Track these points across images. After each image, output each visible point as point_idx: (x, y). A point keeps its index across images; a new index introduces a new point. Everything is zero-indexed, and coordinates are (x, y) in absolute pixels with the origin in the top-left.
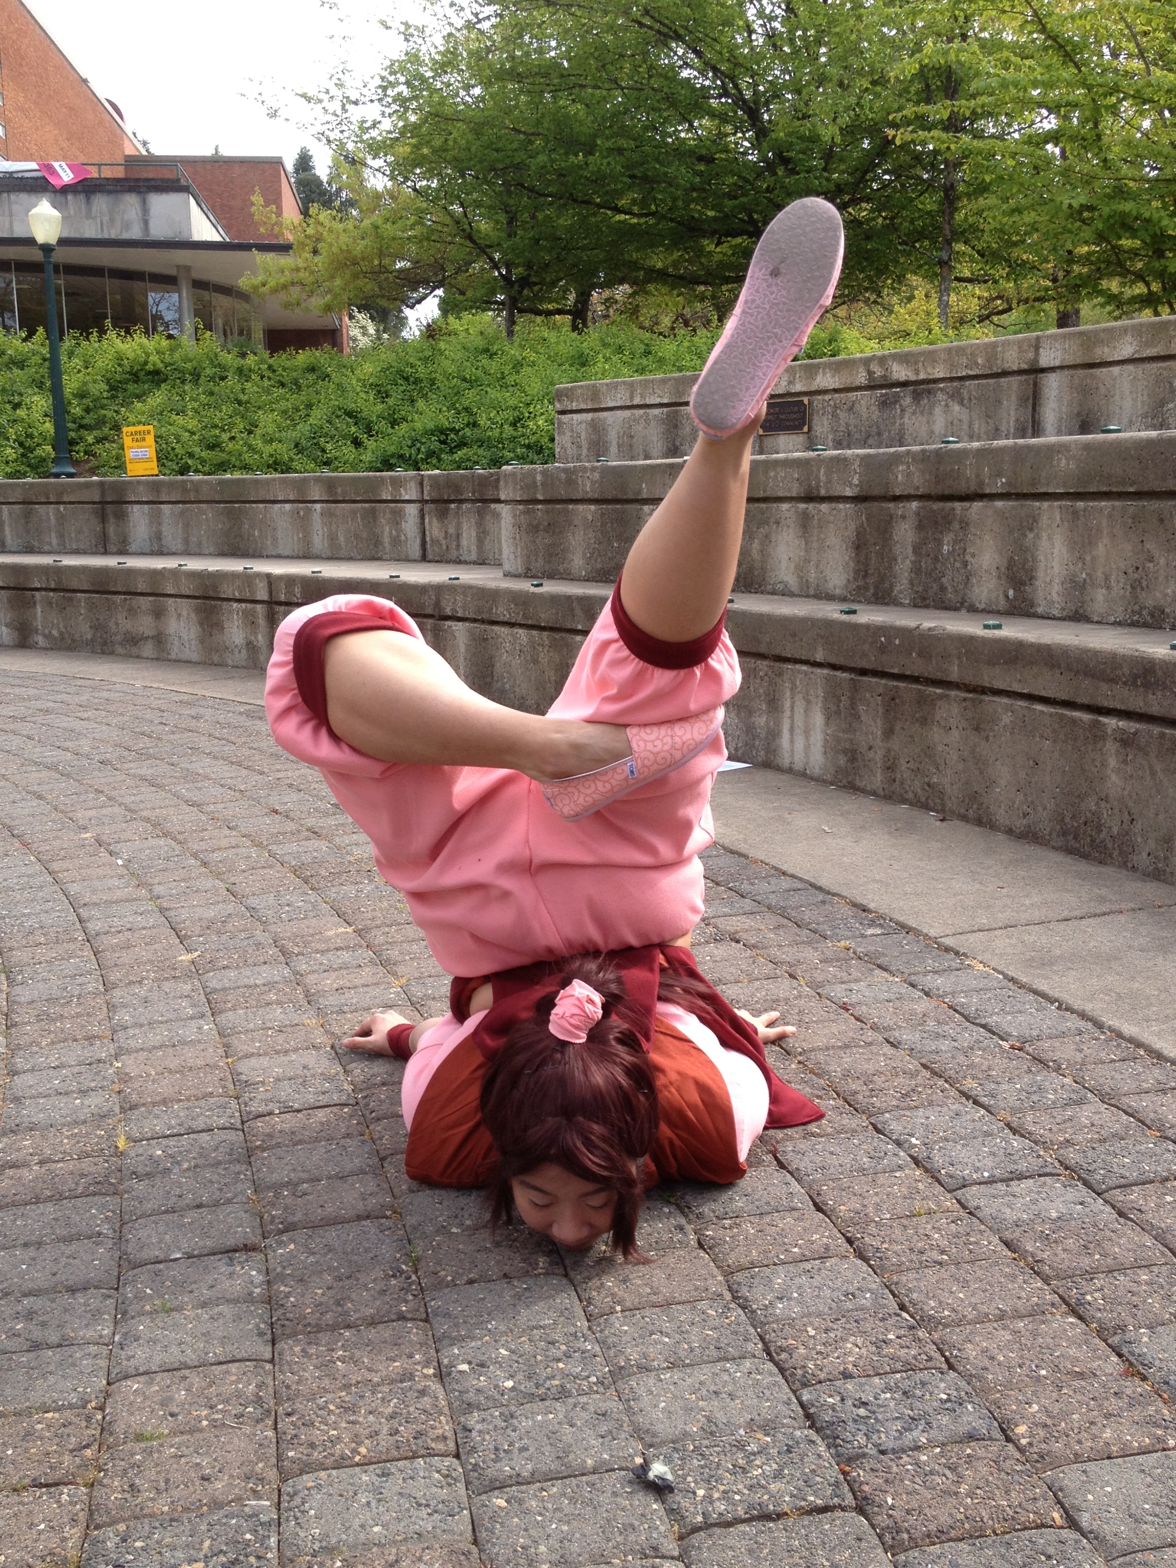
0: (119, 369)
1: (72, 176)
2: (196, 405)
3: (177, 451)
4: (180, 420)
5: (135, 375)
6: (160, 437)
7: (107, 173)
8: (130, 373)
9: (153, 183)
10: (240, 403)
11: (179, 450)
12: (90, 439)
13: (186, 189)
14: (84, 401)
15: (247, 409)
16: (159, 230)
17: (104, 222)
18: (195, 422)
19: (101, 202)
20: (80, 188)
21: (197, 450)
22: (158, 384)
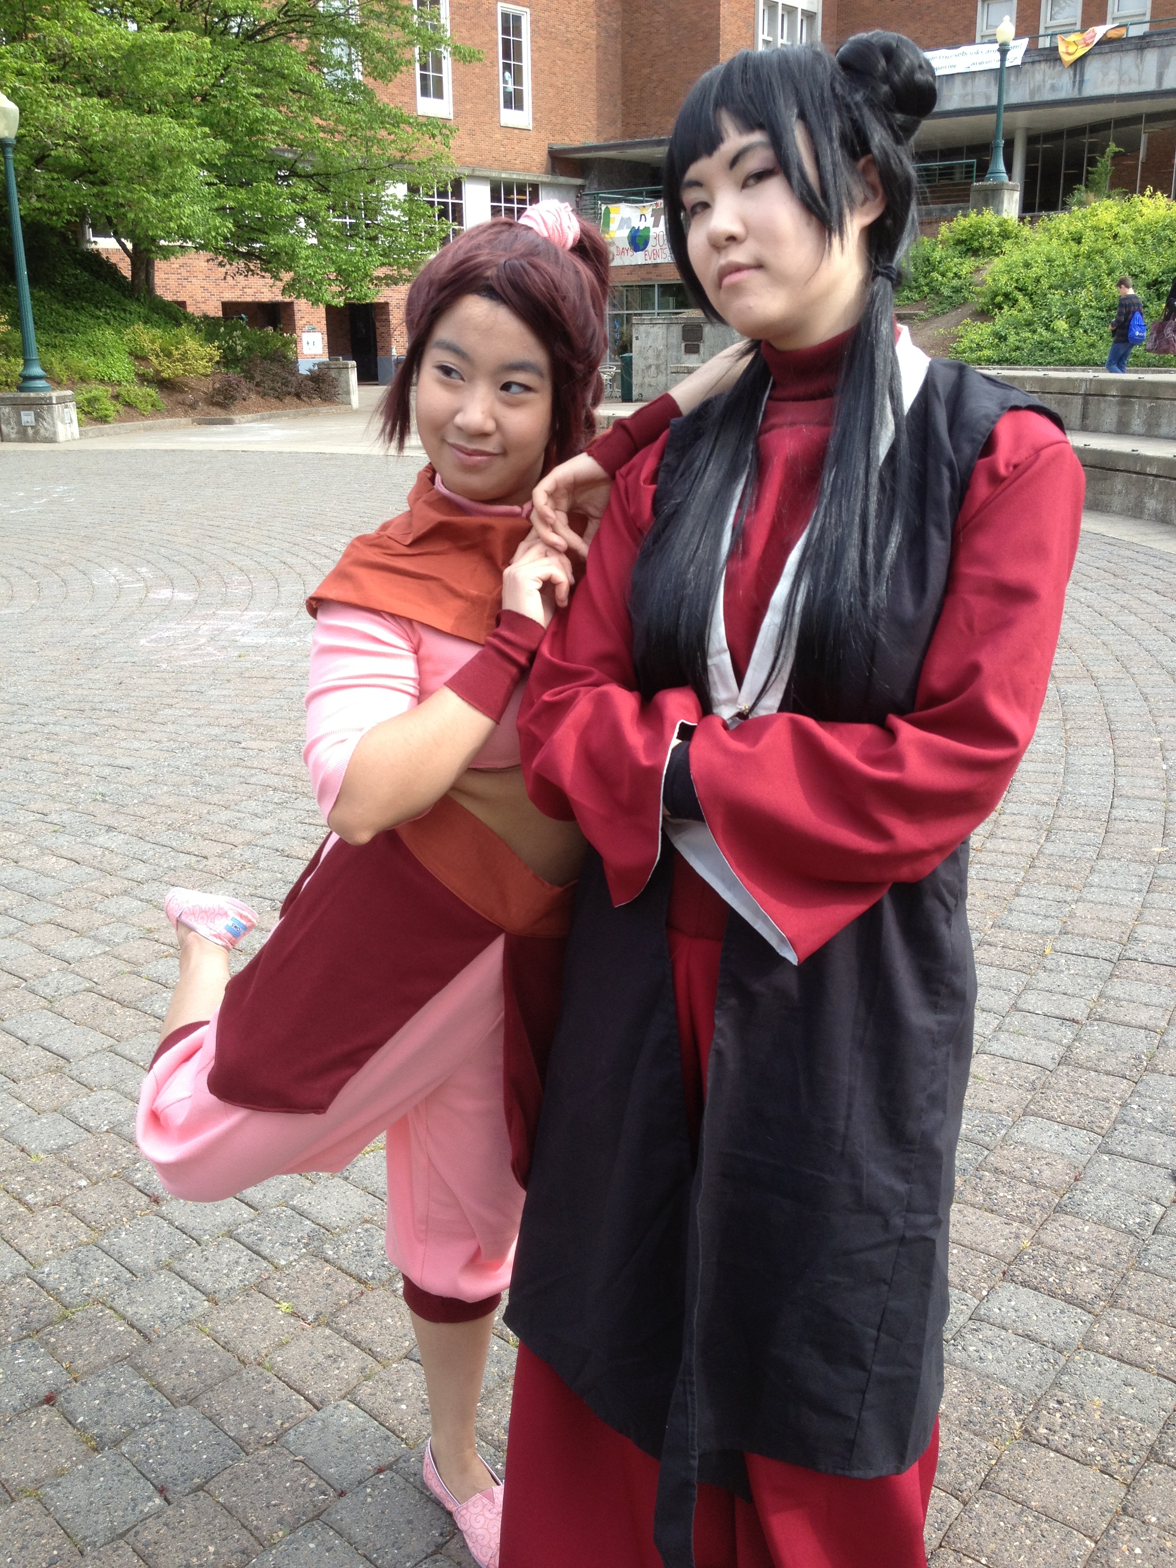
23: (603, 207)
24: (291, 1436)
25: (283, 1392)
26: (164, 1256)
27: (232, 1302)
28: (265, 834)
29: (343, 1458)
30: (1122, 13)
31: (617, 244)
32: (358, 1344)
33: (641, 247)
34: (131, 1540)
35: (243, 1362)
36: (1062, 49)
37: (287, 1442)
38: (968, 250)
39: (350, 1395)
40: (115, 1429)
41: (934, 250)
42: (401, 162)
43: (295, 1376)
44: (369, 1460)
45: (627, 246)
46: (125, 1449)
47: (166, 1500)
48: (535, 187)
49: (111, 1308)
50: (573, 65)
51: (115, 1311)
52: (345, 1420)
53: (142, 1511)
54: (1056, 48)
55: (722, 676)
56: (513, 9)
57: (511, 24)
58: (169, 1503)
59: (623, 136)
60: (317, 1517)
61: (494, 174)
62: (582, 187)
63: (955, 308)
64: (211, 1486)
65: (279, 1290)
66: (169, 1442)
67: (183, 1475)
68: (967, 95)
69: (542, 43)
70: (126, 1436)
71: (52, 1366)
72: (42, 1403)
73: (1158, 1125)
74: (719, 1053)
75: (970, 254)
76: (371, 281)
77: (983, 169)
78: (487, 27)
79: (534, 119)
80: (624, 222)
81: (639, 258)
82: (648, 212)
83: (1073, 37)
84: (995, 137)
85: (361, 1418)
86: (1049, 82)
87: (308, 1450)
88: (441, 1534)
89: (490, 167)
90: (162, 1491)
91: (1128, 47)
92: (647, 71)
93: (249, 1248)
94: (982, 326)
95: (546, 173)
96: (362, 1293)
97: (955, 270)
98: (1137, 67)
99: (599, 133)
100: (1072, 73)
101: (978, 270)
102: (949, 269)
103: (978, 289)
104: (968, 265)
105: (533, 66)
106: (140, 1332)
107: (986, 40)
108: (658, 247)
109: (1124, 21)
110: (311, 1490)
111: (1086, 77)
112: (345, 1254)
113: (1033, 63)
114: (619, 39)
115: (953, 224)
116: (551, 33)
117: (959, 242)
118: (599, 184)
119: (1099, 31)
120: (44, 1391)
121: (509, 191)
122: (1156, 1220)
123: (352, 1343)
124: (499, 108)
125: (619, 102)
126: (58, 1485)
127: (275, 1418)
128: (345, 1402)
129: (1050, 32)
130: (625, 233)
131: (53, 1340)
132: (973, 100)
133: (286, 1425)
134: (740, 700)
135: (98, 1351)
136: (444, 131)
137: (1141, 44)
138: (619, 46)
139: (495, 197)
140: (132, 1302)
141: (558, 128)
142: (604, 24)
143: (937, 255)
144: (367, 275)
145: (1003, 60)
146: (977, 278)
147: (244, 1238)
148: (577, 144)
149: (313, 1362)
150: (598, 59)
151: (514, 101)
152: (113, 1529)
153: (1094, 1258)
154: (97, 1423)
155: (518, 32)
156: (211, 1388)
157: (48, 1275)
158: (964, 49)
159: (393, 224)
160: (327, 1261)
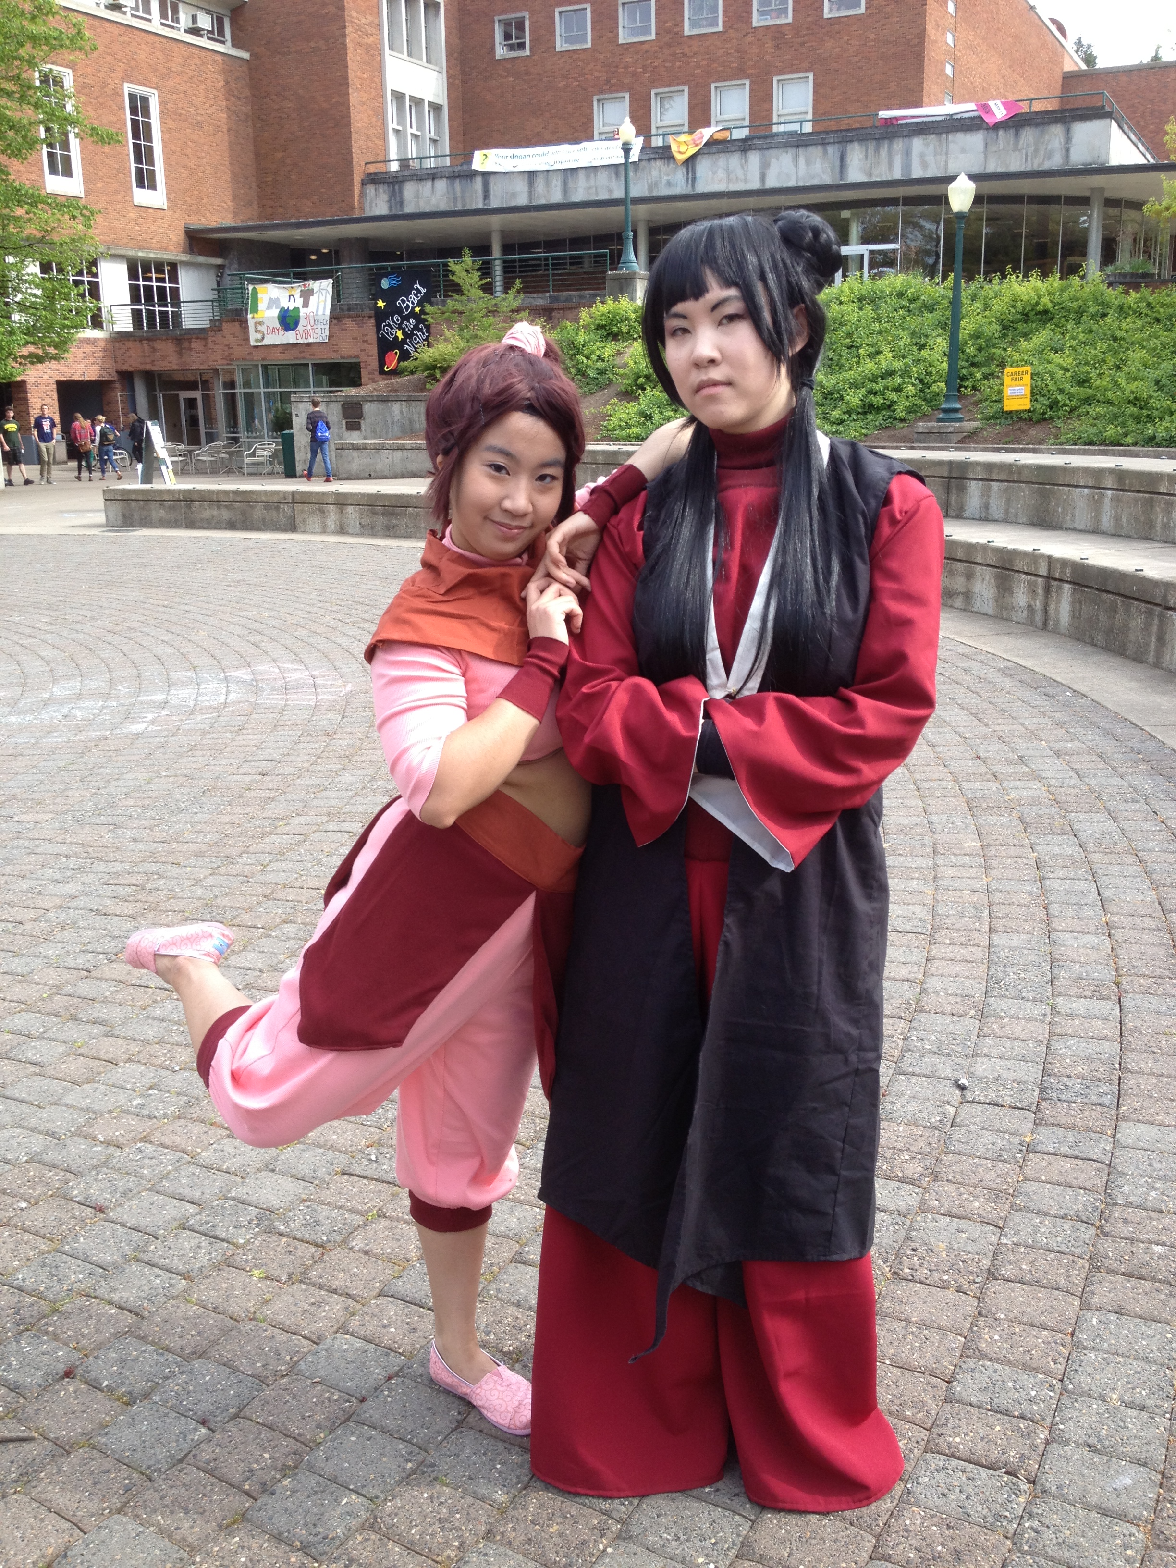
0: (1013, 310)
1: (1005, 112)
2: (1073, 343)
3: (1050, 387)
4: (1056, 358)
5: (1027, 315)
6: (1038, 374)
7: (1038, 107)
8: (1022, 314)
9: (1079, 112)
10: (1115, 339)
11: (1052, 387)
12: (978, 376)
13: (1109, 115)
14: (978, 341)
15: (1120, 346)
16: (1079, 156)
17: (1030, 152)
18: (1070, 360)
19: (1028, 135)
20: (1010, 124)
21: (1067, 386)
22: (1045, 322)
23: (251, 287)
24: (302, 1366)
25: (283, 1337)
26: (128, 1250)
27: (206, 1277)
28: (73, 897)
29: (355, 1374)
30: (725, 117)
31: (267, 323)
32: (335, 1291)
33: (292, 326)
34: (192, 1462)
35: (236, 1320)
36: (674, 148)
37: (300, 1371)
38: (608, 335)
39: (343, 1329)
40: (140, 1386)
41: (577, 334)
42: (41, 240)
43: (288, 1322)
44: (378, 1373)
45: (278, 325)
46: (156, 1398)
47: (209, 1429)
48: (174, 267)
49: (95, 1297)
50: (205, 147)
51: (101, 1300)
52: (345, 1347)
53: (192, 1440)
54: (669, 147)
55: (715, 668)
56: (140, 90)
57: (139, 105)
58: (213, 1431)
59: (260, 217)
60: (348, 1419)
61: (131, 253)
62: (220, 267)
63: (601, 388)
64: (247, 1412)
65: (246, 1261)
66: (195, 1387)
67: (218, 1408)
68: (590, 188)
69: (172, 124)
70: (152, 1390)
71: (60, 1349)
72: (63, 1378)
73: (936, 1050)
74: (727, 944)
75: (610, 338)
76: (15, 359)
77: (616, 259)
78: (115, 107)
79: (169, 199)
80: (273, 302)
81: (290, 338)
82: (297, 293)
83: (684, 138)
84: (624, 229)
85: (358, 1344)
86: (665, 179)
87: (322, 1373)
88: (459, 1413)
89: (126, 246)
90: (204, 1423)
91: (733, 149)
92: (279, 155)
93: (205, 1235)
94: (629, 406)
95: (184, 252)
96: (323, 1254)
97: (598, 353)
98: (742, 167)
99: (235, 214)
100: (684, 170)
101: (619, 353)
102: (593, 352)
103: (621, 371)
104: (609, 349)
105: (164, 147)
106: (130, 1311)
107: (603, 137)
108: (309, 327)
109: (726, 125)
110: (336, 1401)
111: (698, 175)
112: (296, 1226)
113: (649, 160)
114: (250, 124)
115: (593, 310)
116: (180, 115)
117: (599, 327)
118: (240, 263)
119: (706, 133)
120: (61, 1368)
121: (146, 269)
122: (952, 1117)
123: (328, 1291)
124: (131, 187)
125: (254, 184)
126: (107, 1434)
127: (283, 1355)
128: (338, 1335)
129: (661, 131)
130: (275, 313)
131: (51, 1329)
132: (597, 194)
133: (295, 1359)
134: (729, 685)
135: (98, 1331)
136: (84, 212)
137: (744, 146)
138: (250, 130)
139: (133, 274)
140: (113, 1290)
141: (193, 208)
142: (234, 108)
143: (581, 338)
144: (11, 354)
145: (627, 156)
146: (618, 361)
147: (197, 1227)
148: (213, 225)
149: (300, 1310)
150: (230, 142)
151: (146, 180)
152: (172, 1457)
153: (912, 1148)
154: (122, 1384)
155: (146, 113)
156: (215, 1342)
157: (24, 1280)
158: (585, 144)
159: (36, 303)
160: (281, 1234)
